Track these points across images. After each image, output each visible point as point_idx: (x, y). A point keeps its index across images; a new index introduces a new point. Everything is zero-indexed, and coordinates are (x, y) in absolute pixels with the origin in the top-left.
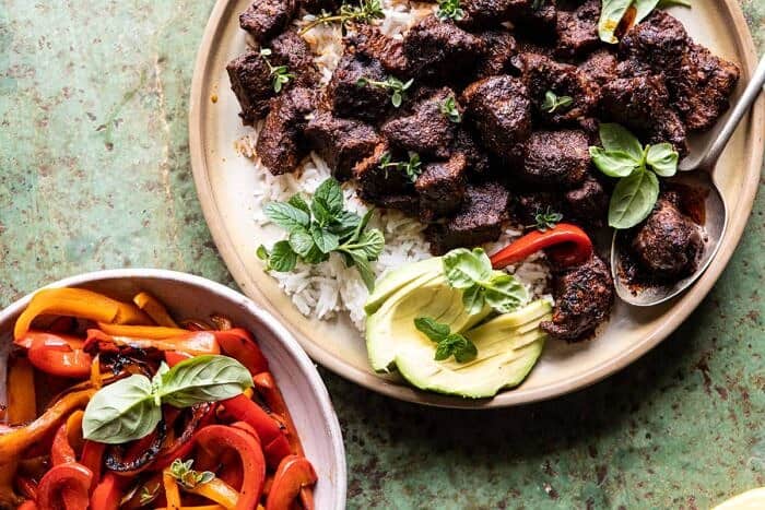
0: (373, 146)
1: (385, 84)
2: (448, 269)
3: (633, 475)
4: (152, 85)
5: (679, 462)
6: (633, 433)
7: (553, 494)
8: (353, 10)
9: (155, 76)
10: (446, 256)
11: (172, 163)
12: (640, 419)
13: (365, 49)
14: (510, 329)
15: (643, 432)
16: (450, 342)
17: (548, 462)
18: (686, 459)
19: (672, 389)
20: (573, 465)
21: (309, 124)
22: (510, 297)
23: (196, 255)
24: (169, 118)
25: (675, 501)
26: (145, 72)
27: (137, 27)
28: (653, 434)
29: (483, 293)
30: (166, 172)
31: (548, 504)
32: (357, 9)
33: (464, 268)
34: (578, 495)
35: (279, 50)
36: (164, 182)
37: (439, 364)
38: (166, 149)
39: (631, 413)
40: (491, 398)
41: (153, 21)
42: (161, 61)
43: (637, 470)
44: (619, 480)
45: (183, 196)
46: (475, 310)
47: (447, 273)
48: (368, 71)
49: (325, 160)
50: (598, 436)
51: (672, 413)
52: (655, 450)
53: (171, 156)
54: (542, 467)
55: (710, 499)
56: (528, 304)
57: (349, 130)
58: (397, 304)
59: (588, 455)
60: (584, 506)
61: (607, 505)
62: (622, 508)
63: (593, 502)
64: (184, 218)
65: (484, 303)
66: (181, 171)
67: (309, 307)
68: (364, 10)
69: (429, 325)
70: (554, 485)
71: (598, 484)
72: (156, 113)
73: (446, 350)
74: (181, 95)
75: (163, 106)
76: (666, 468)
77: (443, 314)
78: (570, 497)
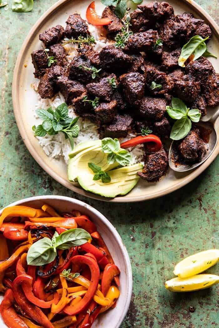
0: (82, 93)
1: (90, 69)
2: (103, 145)
3: (165, 237)
4: (4, 58)
5: (185, 235)
6: (168, 221)
7: (133, 240)
8: (83, 39)
9: (5, 54)
10: (103, 140)
11: (7, 89)
12: (172, 216)
13: (85, 54)
14: (125, 173)
15: (172, 221)
16: (100, 174)
17: (133, 227)
18: (187, 234)
19: (186, 206)
20: (143, 230)
21: (59, 80)
22: (126, 160)
23: (10, 126)
24: (8, 71)
25: (180, 249)
26: (2, 52)
27: (2, 34)
28: (176, 223)
29: (115, 156)
30: (4, 92)
31: (130, 243)
32: (85, 39)
33: (109, 145)
34: (143, 241)
35: (52, 50)
36: (2, 96)
37: (94, 182)
38: (5, 83)
39: (169, 213)
40: (113, 198)
41: (8, 33)
42: (9, 48)
43: (167, 235)
44: (160, 238)
45: (9, 102)
46: (111, 163)
47: (103, 146)
48: (84, 63)
49: (63, 95)
50: (155, 220)
51: (185, 216)
52: (176, 229)
53: (7, 86)
54: (131, 229)
55: (194, 251)
56: (134, 164)
57: (74, 85)
58: (82, 156)
59: (150, 227)
60: (145, 246)
61: (153, 247)
62: (159, 249)
63: (148, 245)
64: (8, 111)
65: (115, 160)
66: (10, 93)
67: (49, 152)
68: (87, 39)
69: (93, 166)
70: (134, 236)
71: (151, 239)
72: (3, 68)
73: (98, 177)
74: (14, 63)
75: (7, 66)
76: (179, 236)
77: (99, 163)
78: (140, 242)
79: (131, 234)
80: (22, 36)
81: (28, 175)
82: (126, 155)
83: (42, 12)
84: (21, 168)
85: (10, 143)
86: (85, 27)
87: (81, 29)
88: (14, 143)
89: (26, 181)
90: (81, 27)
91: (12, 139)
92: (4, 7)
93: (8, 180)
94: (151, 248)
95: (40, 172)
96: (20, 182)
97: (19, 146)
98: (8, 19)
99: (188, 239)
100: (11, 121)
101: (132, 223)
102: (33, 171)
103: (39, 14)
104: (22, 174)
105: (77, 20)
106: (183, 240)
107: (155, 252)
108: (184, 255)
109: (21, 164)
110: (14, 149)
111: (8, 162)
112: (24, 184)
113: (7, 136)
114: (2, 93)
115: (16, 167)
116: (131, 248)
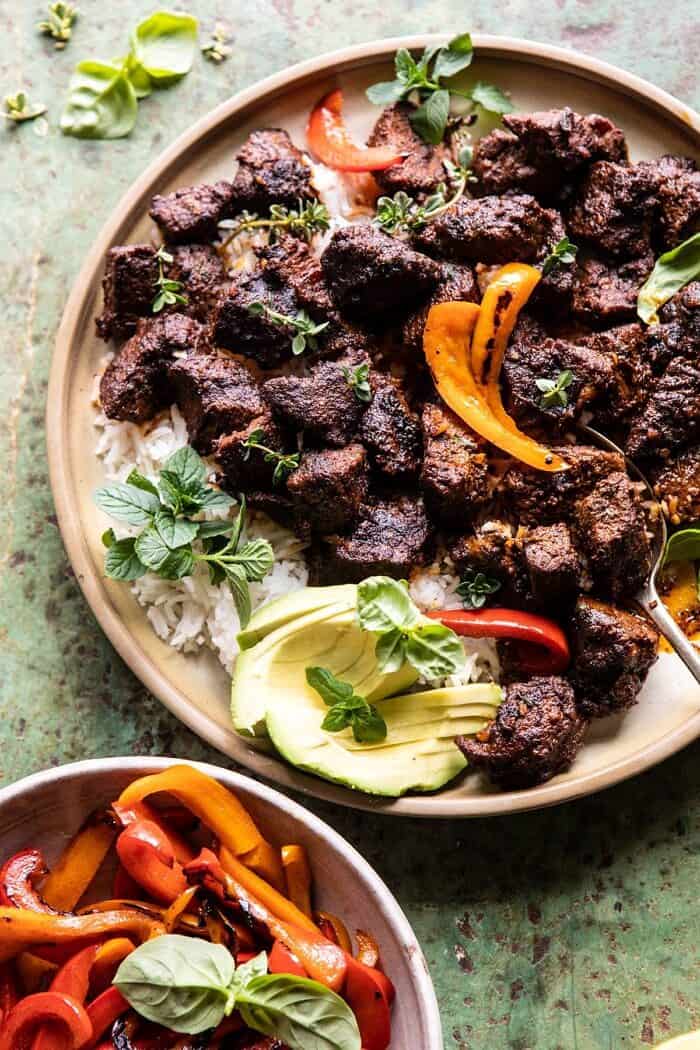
1: (289, 319)
2: (362, 602)
3: (586, 959)
4: (22, 292)
5: (657, 953)
6: (597, 898)
7: (466, 964)
8: (287, 214)
9: (29, 280)
10: (362, 584)
11: (27, 400)
12: (611, 880)
13: (278, 268)
14: (438, 710)
15: (611, 899)
16: (351, 708)
17: (467, 915)
18: (667, 951)
19: (665, 846)
20: (502, 927)
21: (177, 363)
22: (442, 659)
23: (33, 530)
24: (36, 340)
25: (641, 1009)
26: (17, 272)
27: (20, 212)
28: (625, 905)
29: (405, 644)
30: (16, 412)
31: (455, 977)
32: (294, 213)
33: (385, 605)
34: (501, 972)
35: (182, 260)
36: (11, 424)
37: (327, 735)
38: (23, 379)
39: (599, 868)
40: (392, 800)
41: (43, 208)
42: (42, 262)
43: (593, 952)
44: (563, 959)
45: (33, 448)
46: (391, 667)
47: (361, 608)
48: (271, 296)
50: (546, 891)
51: (659, 881)
52: (624, 929)
53: (29, 392)
54: (458, 921)
55: (693, 1018)
56: (470, 681)
57: (227, 386)
58: (285, 641)
59: (527, 918)
60: (507, 991)
61: (541, 995)
62: (562, 1004)
63: (522, 987)
64: (26, 477)
65: (405, 660)
66: (36, 414)
67: (169, 627)
68: (302, 215)
69: (325, 680)
70: (469, 951)
71: (534, 963)
72: (20, 329)
73: (340, 717)
74: (58, 312)
75: (31, 323)
76: (637, 958)
77: (348, 669)
78: (490, 973)
79: (459, 944)
80: (91, 222)
81: (86, 711)
82: (444, 643)
83: (165, 140)
84: (63, 683)
85: (29, 592)
86: (301, 178)
87: (286, 187)
88: (43, 593)
89: (79, 733)
90: (288, 180)
91: (38, 579)
92: (32, 119)
93: (12, 727)
94: (531, 1001)
95: (130, 701)
96: (58, 733)
97: (59, 605)
98: (44, 161)
99: (669, 971)
100: (36, 515)
101: (464, 902)
102: (106, 697)
103: (152, 147)
104: (67, 705)
105: (276, 151)
106: (652, 974)
107: (544, 1014)
108: (655, 1033)
109: (64, 669)
110: (43, 615)
111: (17, 662)
112: (73, 745)
113: (20, 567)
114: (10, 414)
115: (44, 680)
116: (456, 995)
